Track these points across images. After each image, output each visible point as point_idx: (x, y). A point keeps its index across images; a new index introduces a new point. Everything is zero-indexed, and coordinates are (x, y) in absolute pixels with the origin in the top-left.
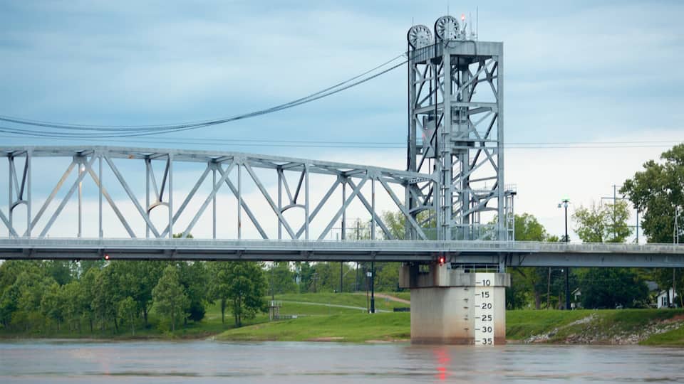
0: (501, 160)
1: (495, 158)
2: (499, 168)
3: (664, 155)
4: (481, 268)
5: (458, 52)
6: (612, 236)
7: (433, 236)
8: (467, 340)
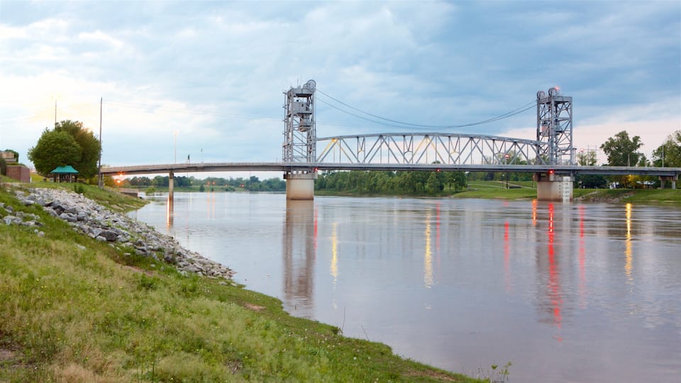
0: (571, 138)
1: (569, 137)
2: (571, 141)
3: (616, 135)
4: (565, 175)
5: (556, 100)
6: (590, 163)
7: (547, 164)
8: (560, 200)
